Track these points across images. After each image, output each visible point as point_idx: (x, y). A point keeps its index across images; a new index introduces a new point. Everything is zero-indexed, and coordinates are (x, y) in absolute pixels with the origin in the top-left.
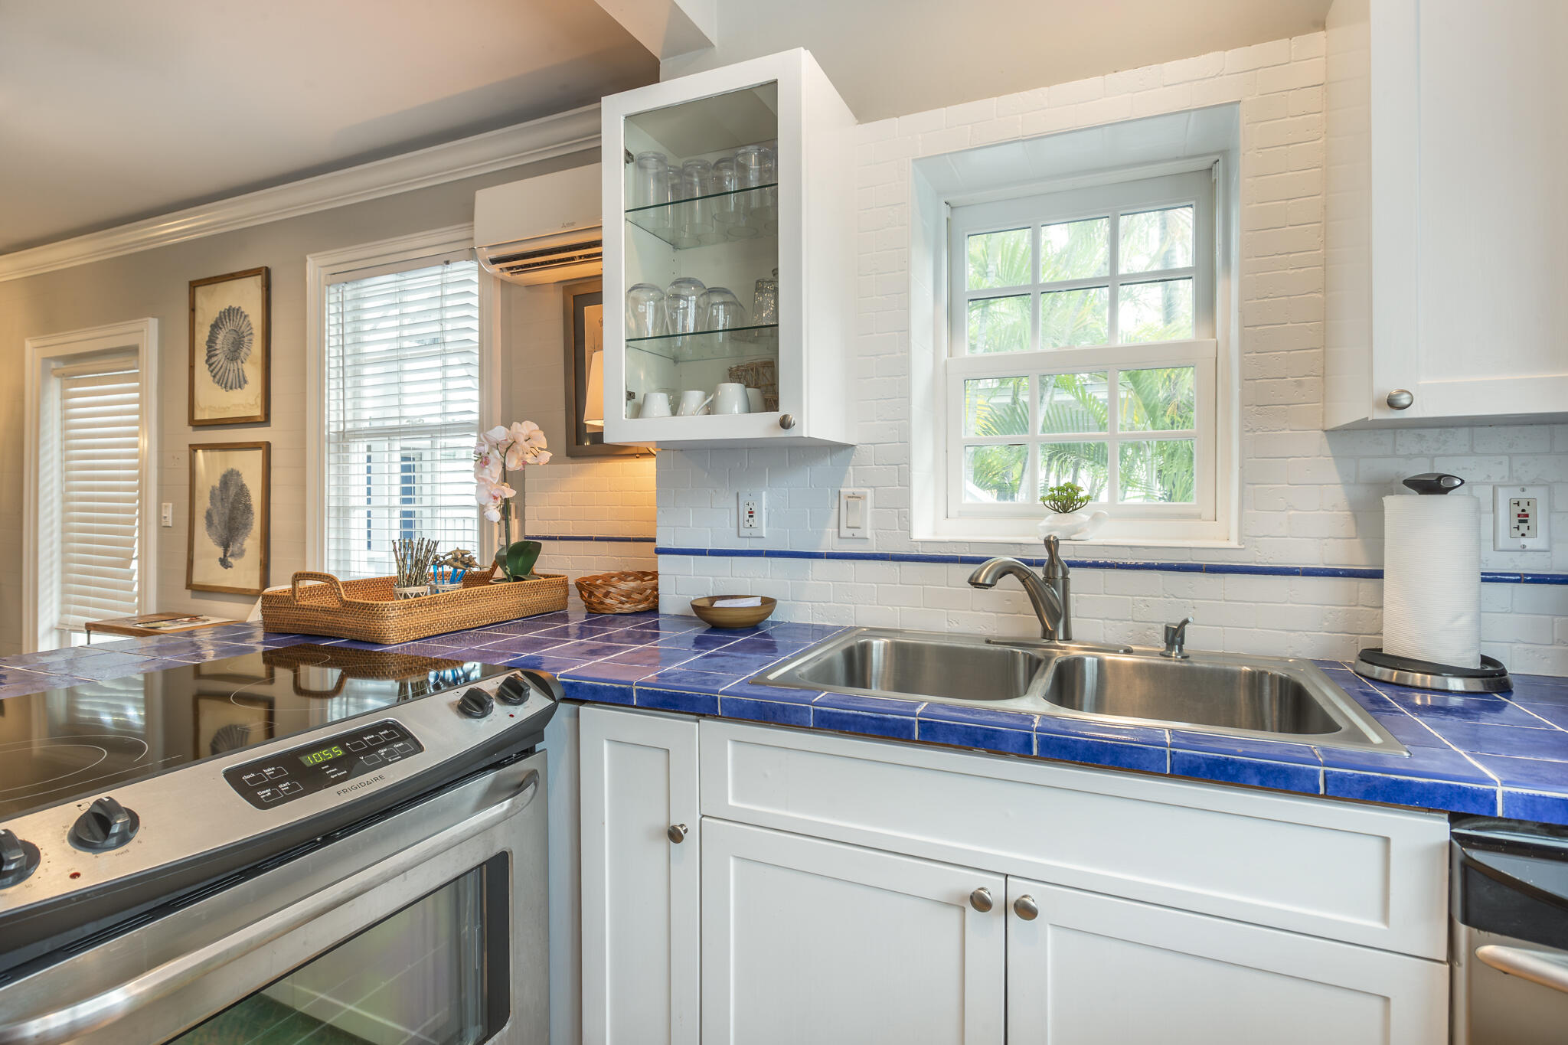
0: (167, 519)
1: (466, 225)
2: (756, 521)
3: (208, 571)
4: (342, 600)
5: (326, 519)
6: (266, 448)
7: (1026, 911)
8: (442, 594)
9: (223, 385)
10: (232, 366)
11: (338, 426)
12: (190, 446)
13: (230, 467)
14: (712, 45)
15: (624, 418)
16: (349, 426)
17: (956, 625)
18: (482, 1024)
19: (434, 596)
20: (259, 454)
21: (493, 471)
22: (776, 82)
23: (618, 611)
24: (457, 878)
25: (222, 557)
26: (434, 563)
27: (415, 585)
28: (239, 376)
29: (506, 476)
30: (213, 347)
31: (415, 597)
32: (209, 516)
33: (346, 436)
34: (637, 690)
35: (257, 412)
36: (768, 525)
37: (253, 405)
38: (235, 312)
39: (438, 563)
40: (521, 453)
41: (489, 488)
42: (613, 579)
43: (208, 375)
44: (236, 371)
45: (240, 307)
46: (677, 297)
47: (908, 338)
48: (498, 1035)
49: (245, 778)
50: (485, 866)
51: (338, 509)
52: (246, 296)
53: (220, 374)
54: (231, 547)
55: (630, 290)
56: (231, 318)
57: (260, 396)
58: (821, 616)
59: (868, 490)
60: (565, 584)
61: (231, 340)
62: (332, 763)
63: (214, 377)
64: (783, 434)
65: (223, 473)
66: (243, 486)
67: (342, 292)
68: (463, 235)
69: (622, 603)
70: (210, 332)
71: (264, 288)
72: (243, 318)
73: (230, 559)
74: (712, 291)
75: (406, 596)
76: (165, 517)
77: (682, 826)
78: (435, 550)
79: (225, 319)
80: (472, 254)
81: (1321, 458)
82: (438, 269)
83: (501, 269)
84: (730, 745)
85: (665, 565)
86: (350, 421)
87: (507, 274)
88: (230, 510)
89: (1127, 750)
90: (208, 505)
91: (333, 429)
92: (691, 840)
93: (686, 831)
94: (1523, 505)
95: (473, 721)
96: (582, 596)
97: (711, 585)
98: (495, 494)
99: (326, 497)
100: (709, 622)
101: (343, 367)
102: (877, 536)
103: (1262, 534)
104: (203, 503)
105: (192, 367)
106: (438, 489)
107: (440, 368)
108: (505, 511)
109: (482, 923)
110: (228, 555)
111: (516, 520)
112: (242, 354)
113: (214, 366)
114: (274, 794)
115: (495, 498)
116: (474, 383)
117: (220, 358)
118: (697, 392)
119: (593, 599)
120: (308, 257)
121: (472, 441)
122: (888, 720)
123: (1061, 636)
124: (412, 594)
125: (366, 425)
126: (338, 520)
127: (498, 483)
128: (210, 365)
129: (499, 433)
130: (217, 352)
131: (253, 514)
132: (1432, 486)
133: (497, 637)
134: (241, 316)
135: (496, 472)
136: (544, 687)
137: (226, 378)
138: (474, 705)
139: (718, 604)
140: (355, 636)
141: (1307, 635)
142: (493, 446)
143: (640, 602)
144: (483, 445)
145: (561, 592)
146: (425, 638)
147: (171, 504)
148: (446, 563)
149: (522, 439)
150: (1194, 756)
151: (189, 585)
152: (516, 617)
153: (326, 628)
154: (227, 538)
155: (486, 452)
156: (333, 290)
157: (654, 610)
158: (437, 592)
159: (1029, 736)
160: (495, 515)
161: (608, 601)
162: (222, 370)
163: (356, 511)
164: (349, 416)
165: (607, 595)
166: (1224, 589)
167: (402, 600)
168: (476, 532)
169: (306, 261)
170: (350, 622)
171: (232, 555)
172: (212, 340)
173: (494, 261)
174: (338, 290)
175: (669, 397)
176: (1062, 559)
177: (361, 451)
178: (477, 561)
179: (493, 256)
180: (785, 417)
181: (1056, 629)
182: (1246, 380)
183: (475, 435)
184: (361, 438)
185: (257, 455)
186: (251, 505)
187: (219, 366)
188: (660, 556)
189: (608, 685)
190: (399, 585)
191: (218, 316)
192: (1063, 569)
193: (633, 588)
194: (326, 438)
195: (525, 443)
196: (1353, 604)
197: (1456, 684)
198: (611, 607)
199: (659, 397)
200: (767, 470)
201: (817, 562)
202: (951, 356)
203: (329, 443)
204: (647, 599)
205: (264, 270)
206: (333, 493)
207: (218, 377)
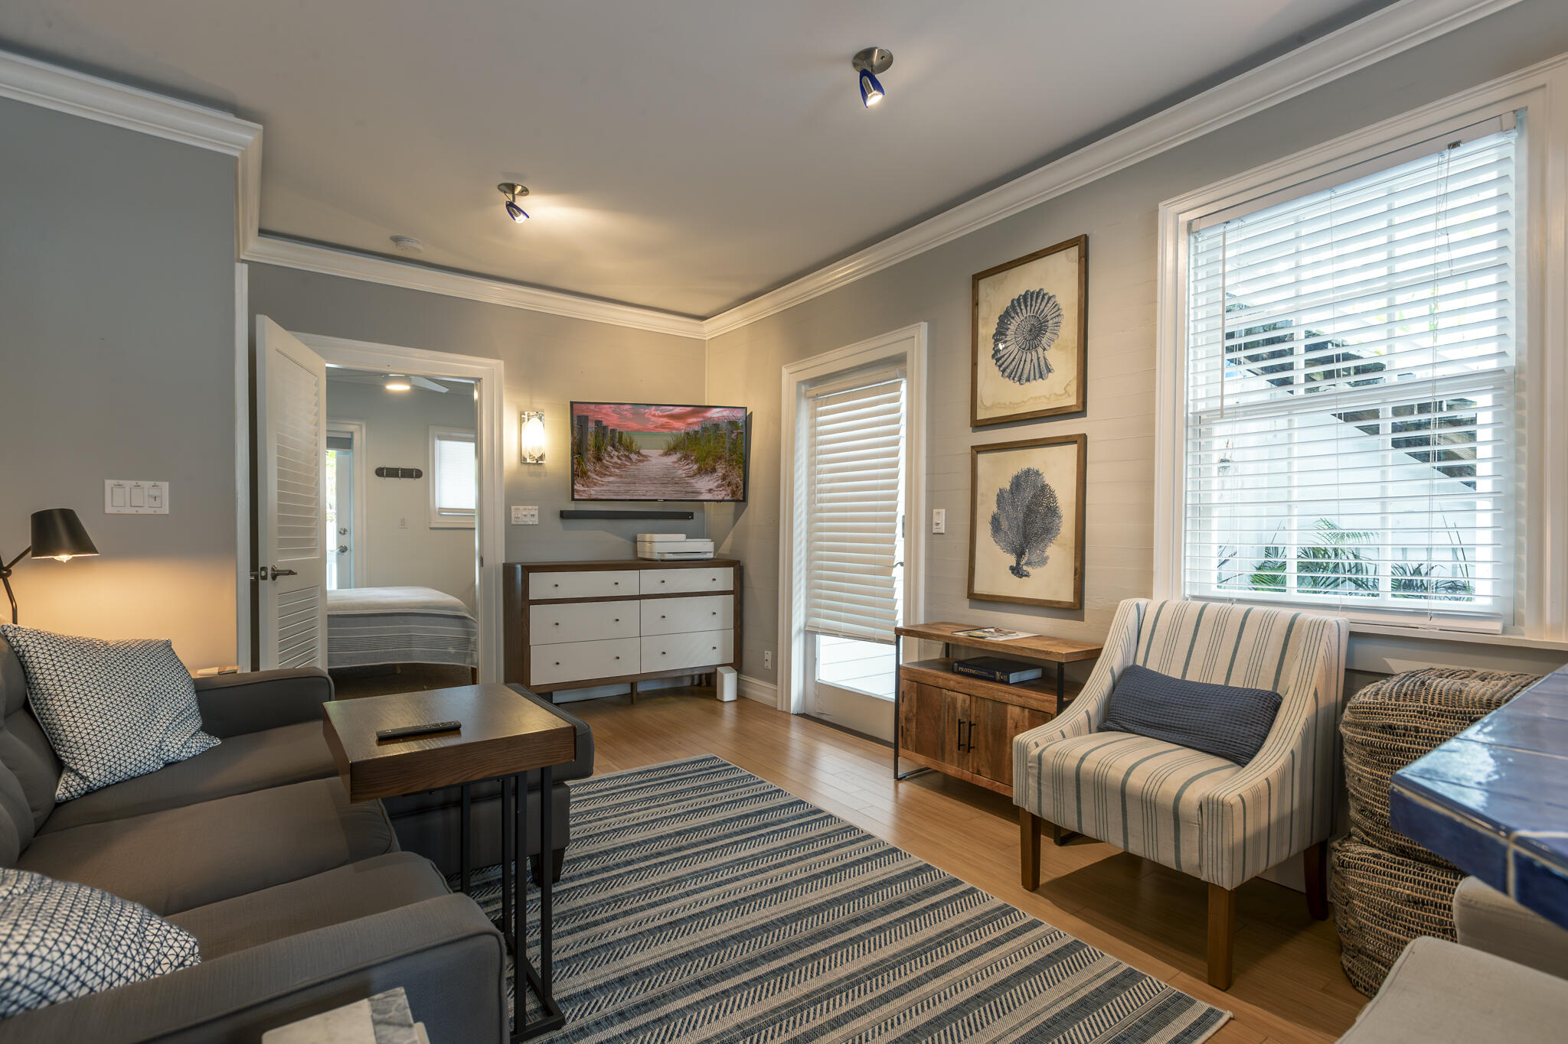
0: (940, 526)
3: (995, 581)
6: (1081, 441)
9: (1017, 379)
10: (1030, 356)
12: (972, 448)
13: (1027, 466)
20: (1072, 450)
25: (1014, 565)
28: (1040, 366)
30: (1002, 339)
32: (995, 522)
35: (1071, 401)
37: (1061, 396)
38: (1035, 296)
43: (995, 371)
44: (1035, 361)
45: (1041, 290)
52: (1054, 274)
53: (1011, 367)
54: (1027, 554)
56: (1029, 303)
57: (1073, 383)
61: (1029, 328)
63: (1003, 371)
65: (1015, 473)
66: (1047, 485)
70: (999, 323)
71: (1080, 261)
72: (1045, 301)
73: (1025, 568)
76: (938, 524)
79: (1020, 307)
88: (1025, 514)
90: (994, 508)
104: (987, 507)
105: (972, 365)
110: (1023, 563)
112: (1044, 341)
113: (1003, 359)
117: (1012, 349)
120: (1162, 205)
128: (998, 360)
130: (1008, 344)
131: (1060, 517)
134: (1041, 297)
137: (1020, 371)
147: (944, 510)
151: (971, 595)
154: (1021, 545)
162: (1014, 363)
169: (1158, 208)
171: (1028, 563)
172: (1000, 333)
185: (1068, 451)
186: (1057, 507)
187: (1011, 358)
191: (1009, 304)
205: (1083, 239)
207: (1008, 371)
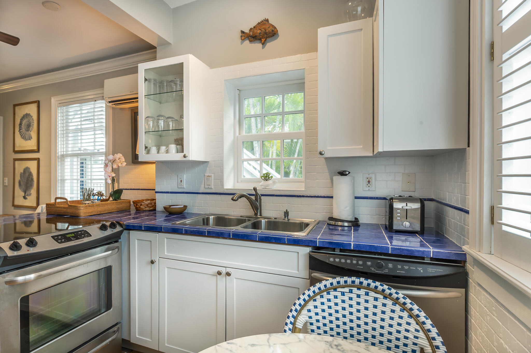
0: (6, 183)
1: (101, 89)
2: (183, 184)
3: (19, 201)
4: (68, 205)
5: (57, 183)
6: (38, 160)
7: (228, 274)
8: (95, 203)
9: (24, 139)
10: (27, 133)
11: (61, 153)
12: (14, 159)
13: (26, 166)
14: (171, 44)
15: (144, 154)
16: (64, 153)
17: (235, 213)
18: (105, 308)
19: (93, 204)
21: (109, 168)
22: (183, 63)
23: (145, 210)
24: (99, 270)
25: (24, 196)
26: (93, 195)
27: (88, 201)
28: (29, 136)
29: (113, 170)
30: (21, 126)
31: (88, 204)
32: (20, 182)
33: (64, 156)
34: (144, 226)
35: (35, 148)
36: (186, 185)
37: (34, 146)
38: (28, 115)
39: (94, 195)
40: (117, 163)
41: (108, 173)
42: (144, 201)
43: (19, 136)
44: (28, 134)
45: (30, 114)
46: (159, 119)
47: (223, 131)
48: (109, 311)
49: (55, 238)
50: (106, 268)
51: (61, 180)
52: (32, 110)
53: (23, 135)
54: (27, 192)
55: (146, 118)
56: (27, 117)
57: (36, 143)
58: (200, 211)
59: (212, 174)
60: (130, 202)
61: (27, 124)
62: (72, 237)
63: (21, 136)
64: (185, 159)
65: (24, 168)
66: (31, 172)
67: (63, 109)
68: (101, 92)
69: (145, 207)
70: (20, 121)
71: (38, 108)
73: (26, 197)
74: (168, 118)
75: (85, 204)
76: (5, 183)
77: (154, 260)
78: (93, 191)
79: (25, 117)
80: (103, 98)
81: (324, 166)
82: (93, 103)
83: (112, 104)
84: (165, 239)
85: (158, 196)
86: (65, 151)
87: (114, 106)
88: (26, 180)
89: (250, 236)
90: (19, 178)
91: (59, 154)
92: (156, 264)
93: (155, 262)
94: (369, 179)
95: (103, 231)
96: (134, 205)
97: (170, 202)
98: (109, 175)
99: (57, 176)
100: (168, 212)
101: (63, 134)
102: (215, 187)
103: (310, 187)
104: (18, 178)
105: (14, 133)
106: (94, 174)
107: (93, 135)
108: (113, 180)
109: (105, 283)
110: (26, 195)
111: (117, 184)
112: (30, 129)
113: (21, 132)
114: (61, 241)
115: (110, 176)
116: (104, 136)
117: (23, 130)
118: (164, 147)
119: (137, 206)
120: (52, 98)
121: (103, 158)
122: (200, 231)
123: (259, 214)
124: (87, 203)
125: (70, 152)
126: (61, 184)
127: (110, 172)
128: (20, 132)
129: (111, 157)
130: (22, 128)
131: (34, 182)
132: (342, 174)
133: (110, 216)
134: (30, 116)
135: (110, 169)
136: (121, 225)
137: (25, 137)
138: (103, 228)
139: (171, 207)
140: (72, 215)
141: (320, 214)
142: (109, 161)
143: (151, 207)
144: (106, 161)
145: (128, 204)
146: (91, 216)
147: (7, 178)
148: (96, 195)
149: (117, 159)
150: (262, 236)
151: (13, 205)
152: (115, 211)
153: (64, 213)
154: (25, 190)
155: (107, 163)
156: (60, 108)
157: (155, 210)
158: (94, 203)
159: (230, 233)
160: (110, 181)
161: (142, 207)
162: (24, 134)
163: (67, 181)
164: (65, 150)
165: (141, 205)
166: (301, 202)
167: (84, 205)
168: (104, 187)
169: (51, 99)
170: (71, 211)
171: (27, 195)
172: (20, 124)
173: (110, 102)
174: (61, 108)
175: (157, 148)
176: (259, 194)
177: (68, 161)
178: (104, 194)
179: (110, 100)
180: (185, 155)
181: (258, 212)
182: (307, 144)
183: (104, 156)
184: (68, 157)
185: (35, 162)
186: (33, 179)
187: (23, 133)
188: (156, 194)
189: (136, 225)
190: (84, 201)
191: (23, 116)
192: (259, 196)
193: (149, 203)
194: (58, 157)
195: (118, 160)
196: (331, 205)
197: (346, 224)
198: (142, 209)
199: (154, 148)
200: (186, 168)
201: (199, 195)
202: (240, 135)
203: (58, 158)
204: (153, 206)
205: (38, 102)
206: (59, 175)
207: (22, 136)
